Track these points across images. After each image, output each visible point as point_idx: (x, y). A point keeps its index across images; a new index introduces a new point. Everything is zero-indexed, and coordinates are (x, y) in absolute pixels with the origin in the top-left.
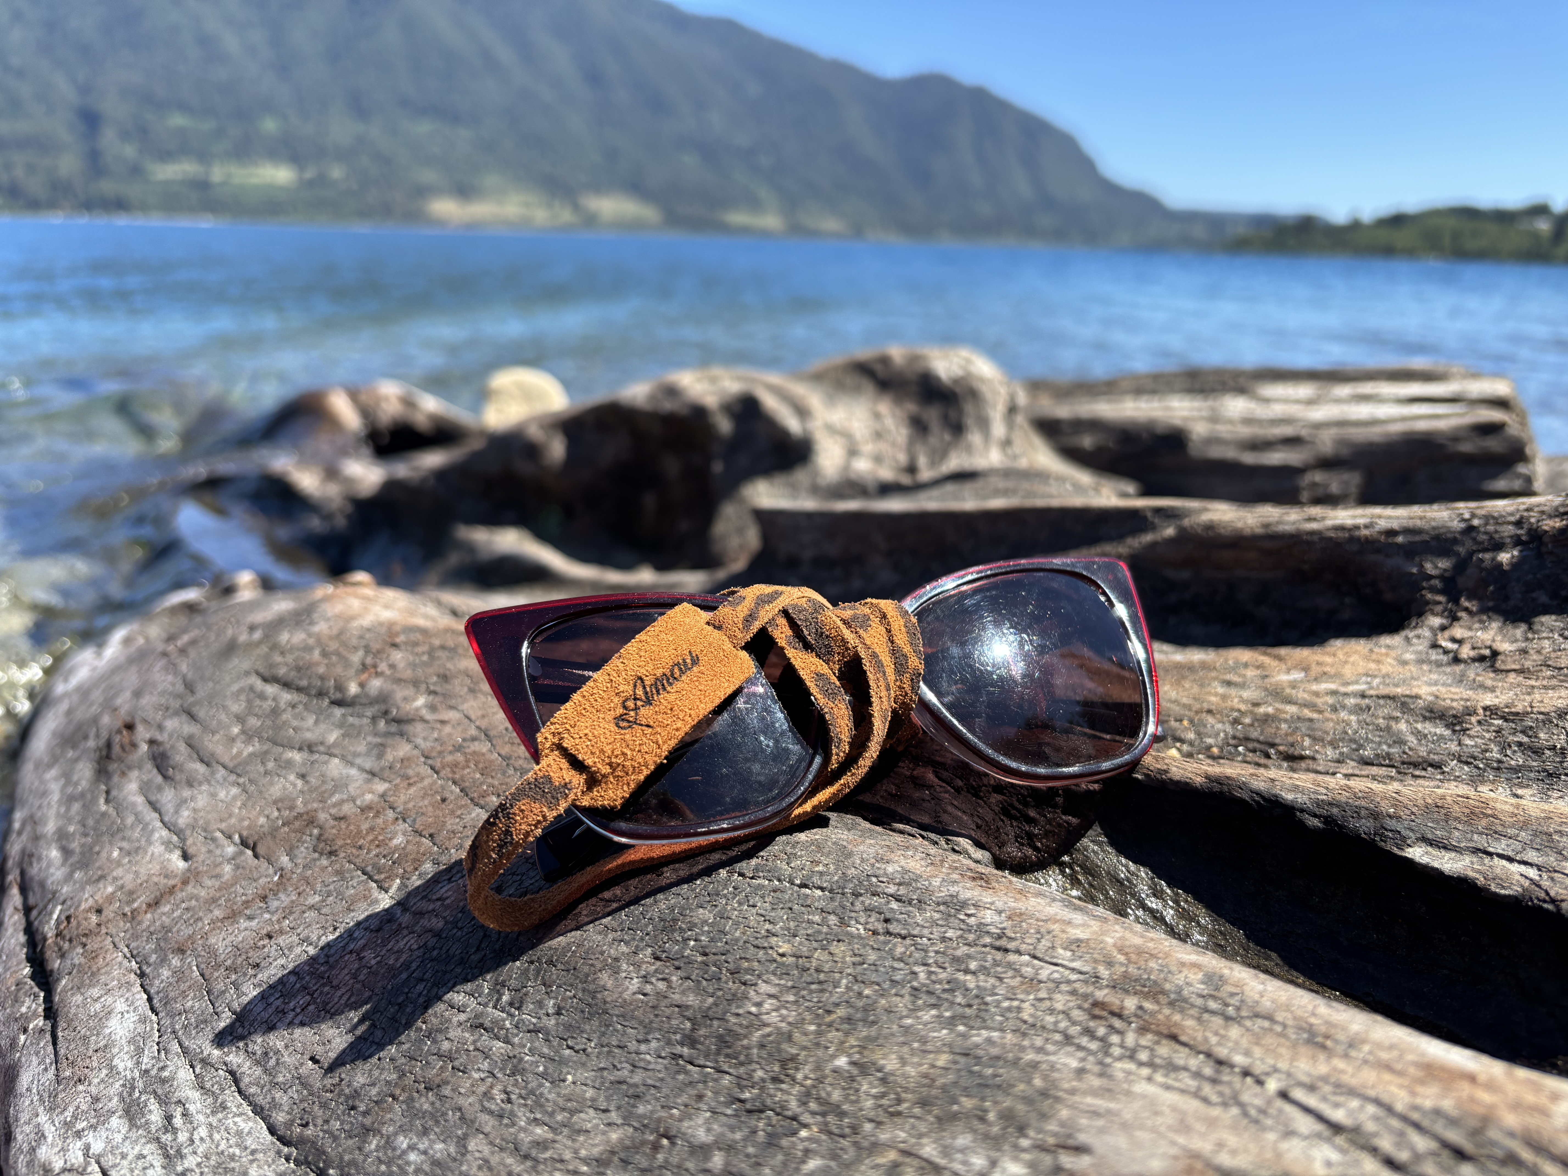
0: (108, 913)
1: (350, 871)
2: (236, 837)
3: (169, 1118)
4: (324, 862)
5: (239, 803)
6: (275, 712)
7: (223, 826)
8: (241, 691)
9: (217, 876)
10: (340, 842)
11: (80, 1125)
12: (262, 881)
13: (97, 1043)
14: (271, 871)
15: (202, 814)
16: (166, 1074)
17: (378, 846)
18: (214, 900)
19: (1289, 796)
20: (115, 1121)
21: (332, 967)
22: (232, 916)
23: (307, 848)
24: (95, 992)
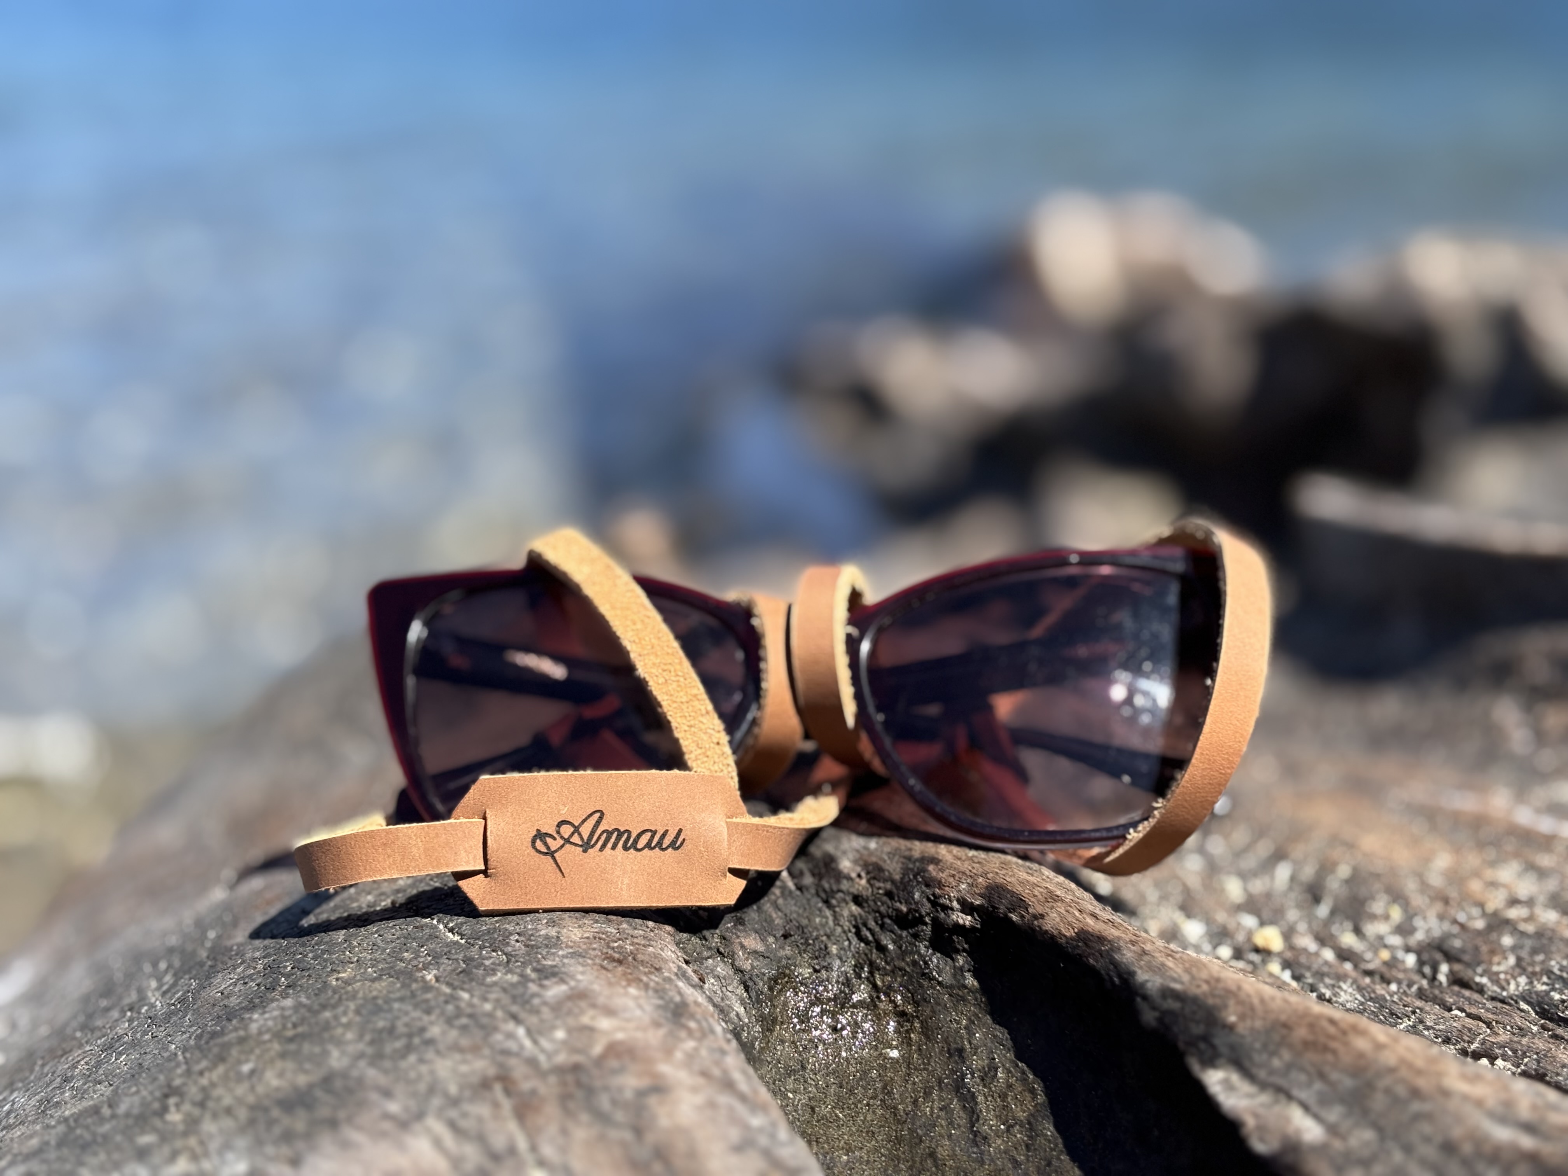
19: (1142, 976)
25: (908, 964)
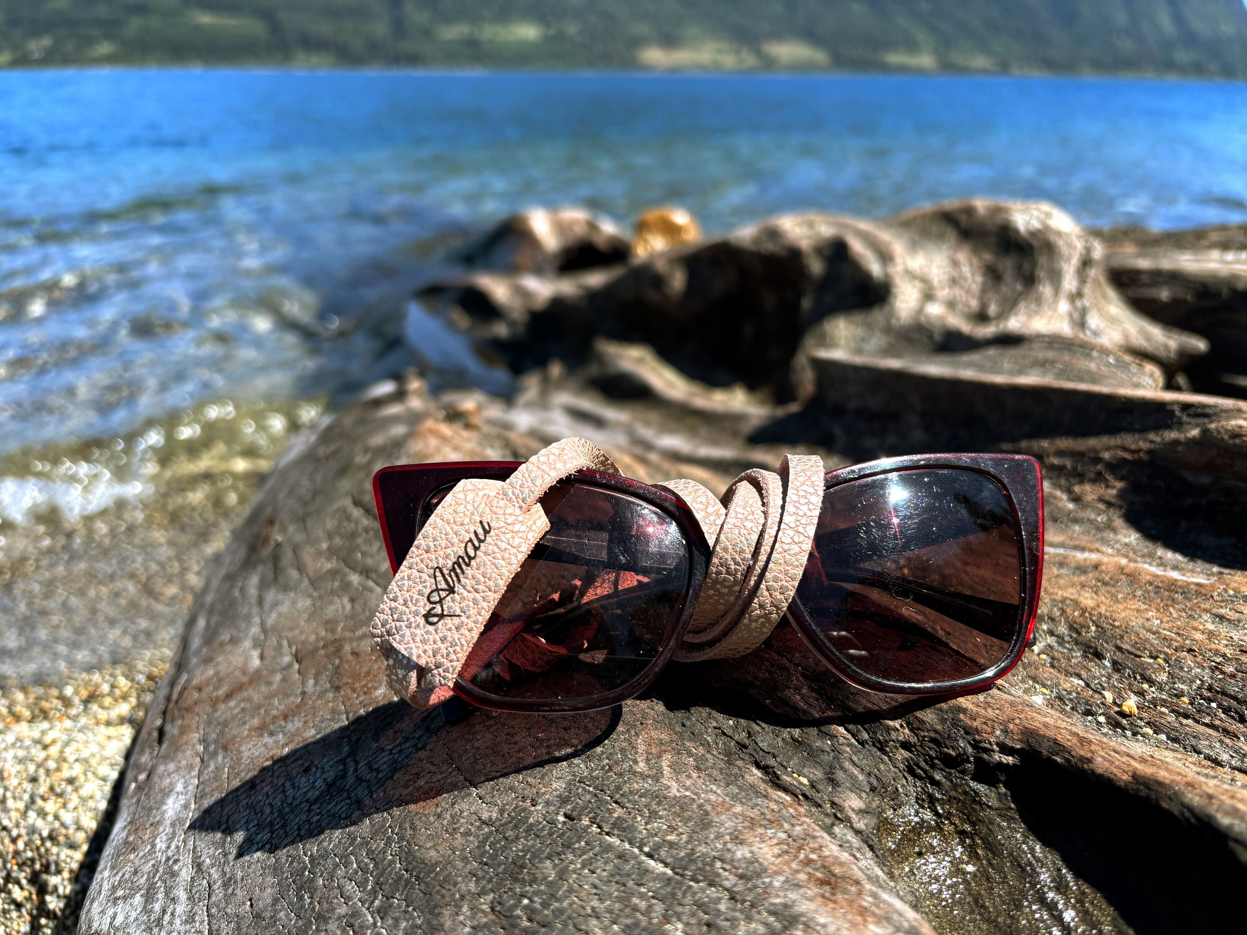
0: (204, 695)
1: (340, 713)
2: (294, 649)
3: (164, 912)
4: (330, 695)
5: (306, 616)
6: (354, 535)
7: (290, 635)
8: (338, 510)
9: (269, 683)
10: (345, 680)
11: (120, 893)
12: (291, 699)
13: (155, 817)
14: (299, 691)
15: (283, 620)
16: (176, 868)
17: (365, 693)
18: (258, 707)
20: (138, 899)
21: (292, 811)
22: (261, 729)
23: (327, 676)
24: (171, 766)
25: (960, 793)
